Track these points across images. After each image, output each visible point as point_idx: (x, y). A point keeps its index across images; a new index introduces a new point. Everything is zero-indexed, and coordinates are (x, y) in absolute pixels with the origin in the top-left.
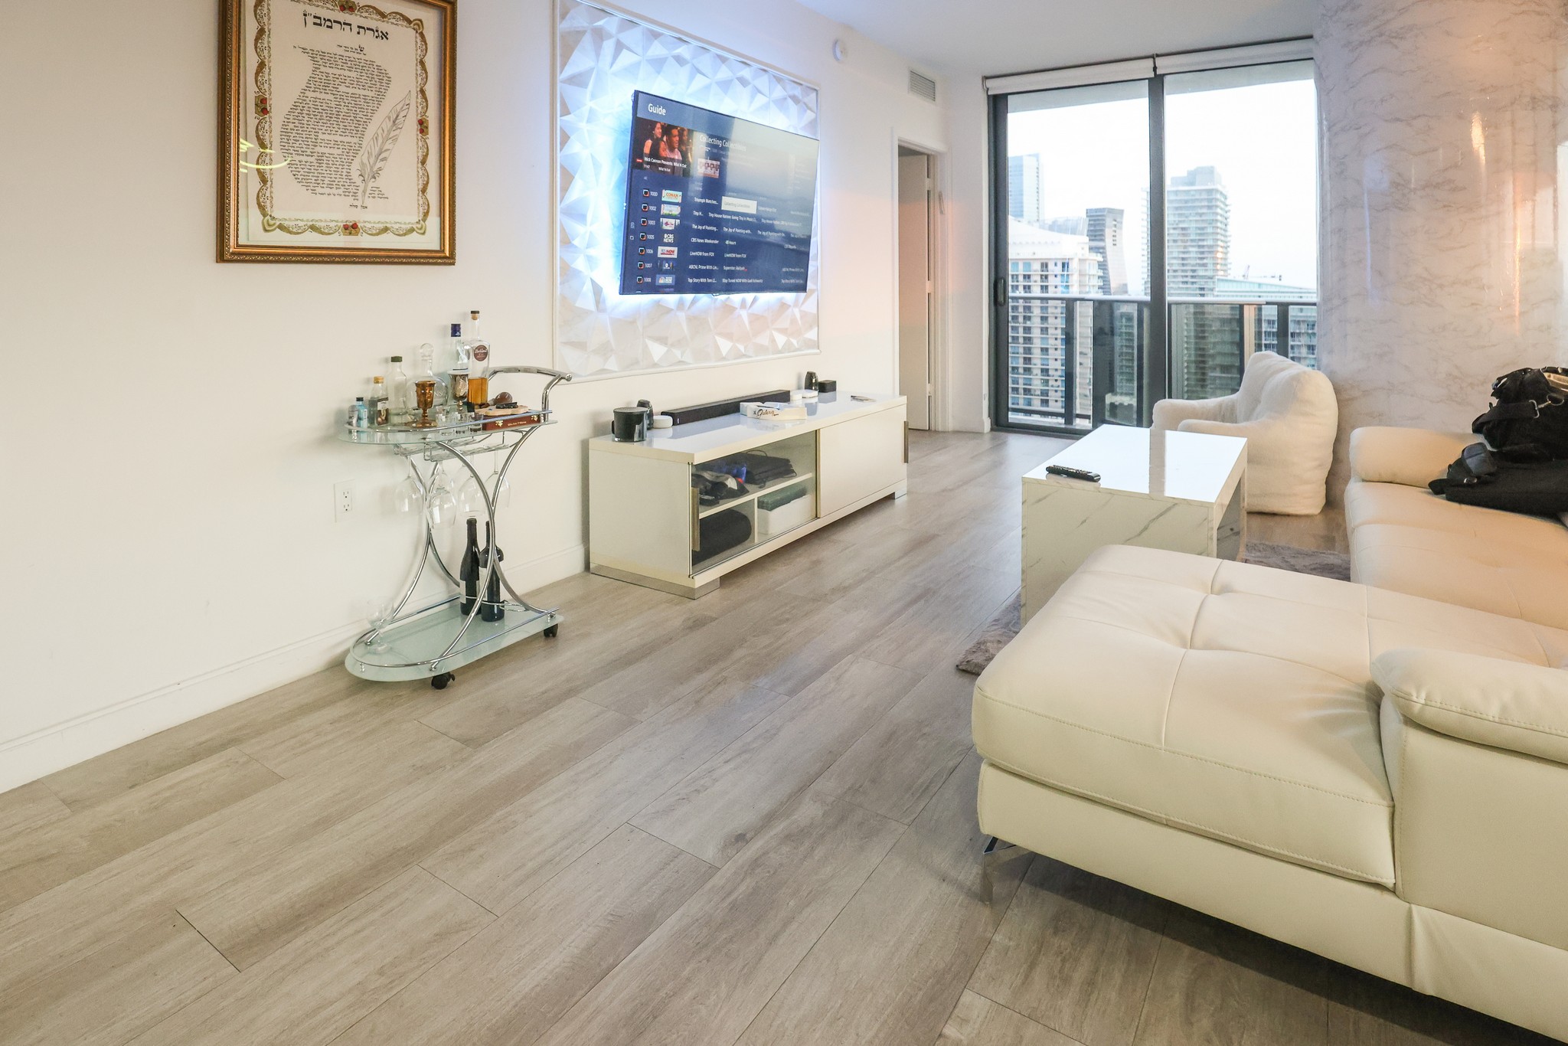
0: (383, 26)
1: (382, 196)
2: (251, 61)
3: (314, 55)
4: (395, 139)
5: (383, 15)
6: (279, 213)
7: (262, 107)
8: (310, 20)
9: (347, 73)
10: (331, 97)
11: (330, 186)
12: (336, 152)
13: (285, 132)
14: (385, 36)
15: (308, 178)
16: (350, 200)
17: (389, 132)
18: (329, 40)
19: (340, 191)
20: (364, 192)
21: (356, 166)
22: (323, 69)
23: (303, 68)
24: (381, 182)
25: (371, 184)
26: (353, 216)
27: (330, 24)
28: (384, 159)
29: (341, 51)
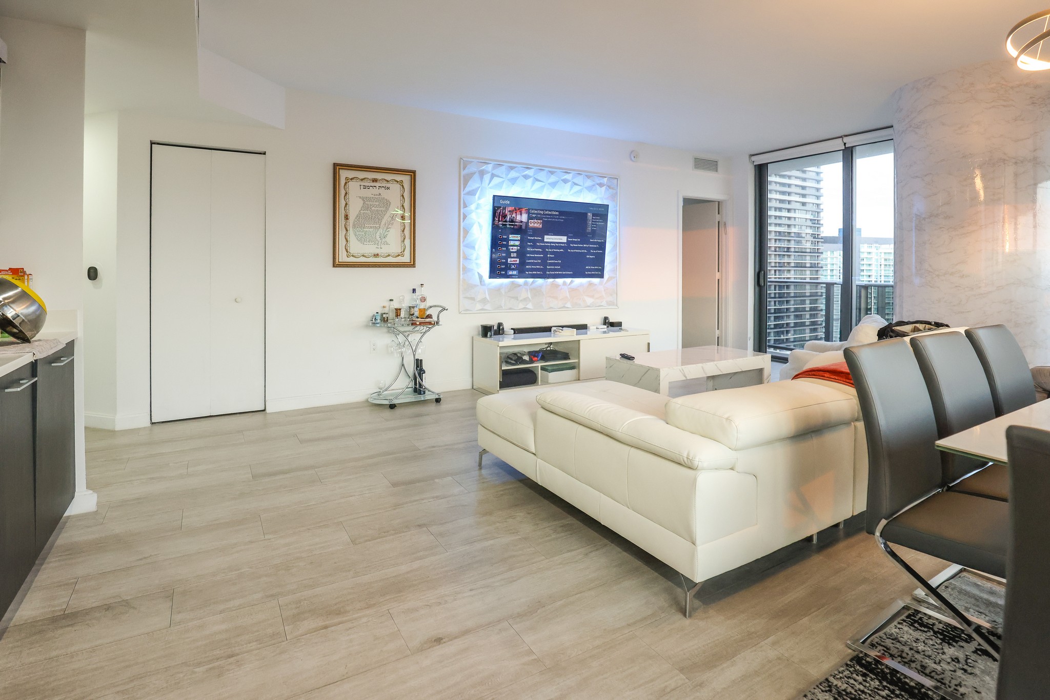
0: (388, 185)
1: (387, 244)
2: (343, 203)
3: (363, 198)
4: (392, 224)
5: (388, 181)
6: (352, 250)
7: (347, 217)
8: (362, 187)
9: (375, 203)
10: (369, 212)
11: (369, 242)
12: (371, 230)
13: (354, 226)
14: (388, 188)
15: (361, 240)
16: (376, 246)
17: (390, 222)
18: (368, 193)
19: (373, 243)
20: (381, 243)
21: (378, 234)
22: (366, 203)
23: (360, 203)
24: (387, 239)
25: (384, 240)
26: (377, 251)
27: (368, 187)
28: (389, 231)
29: (373, 196)
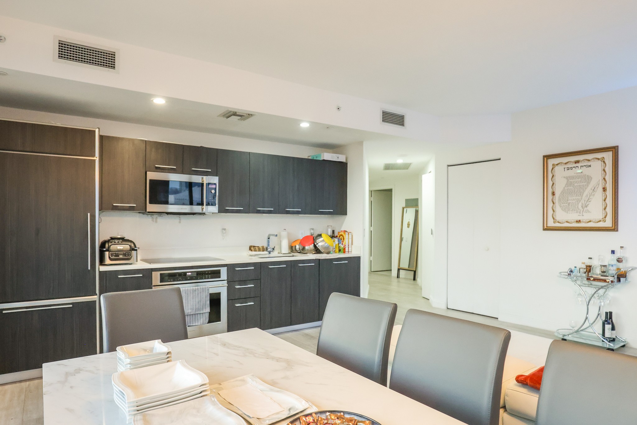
0: (589, 164)
1: (589, 212)
2: (550, 183)
3: (567, 178)
4: (594, 195)
5: (589, 160)
6: (558, 218)
7: (553, 194)
8: (566, 169)
9: (577, 180)
10: (572, 187)
11: (572, 211)
12: (574, 201)
13: (560, 200)
14: (590, 166)
15: (566, 210)
16: (578, 214)
17: (591, 193)
18: (571, 173)
19: (575, 212)
20: (583, 211)
21: (580, 205)
22: (570, 181)
23: (565, 181)
24: (588, 208)
25: (585, 209)
26: (578, 219)
27: (572, 168)
28: (590, 201)
29: (576, 175)
